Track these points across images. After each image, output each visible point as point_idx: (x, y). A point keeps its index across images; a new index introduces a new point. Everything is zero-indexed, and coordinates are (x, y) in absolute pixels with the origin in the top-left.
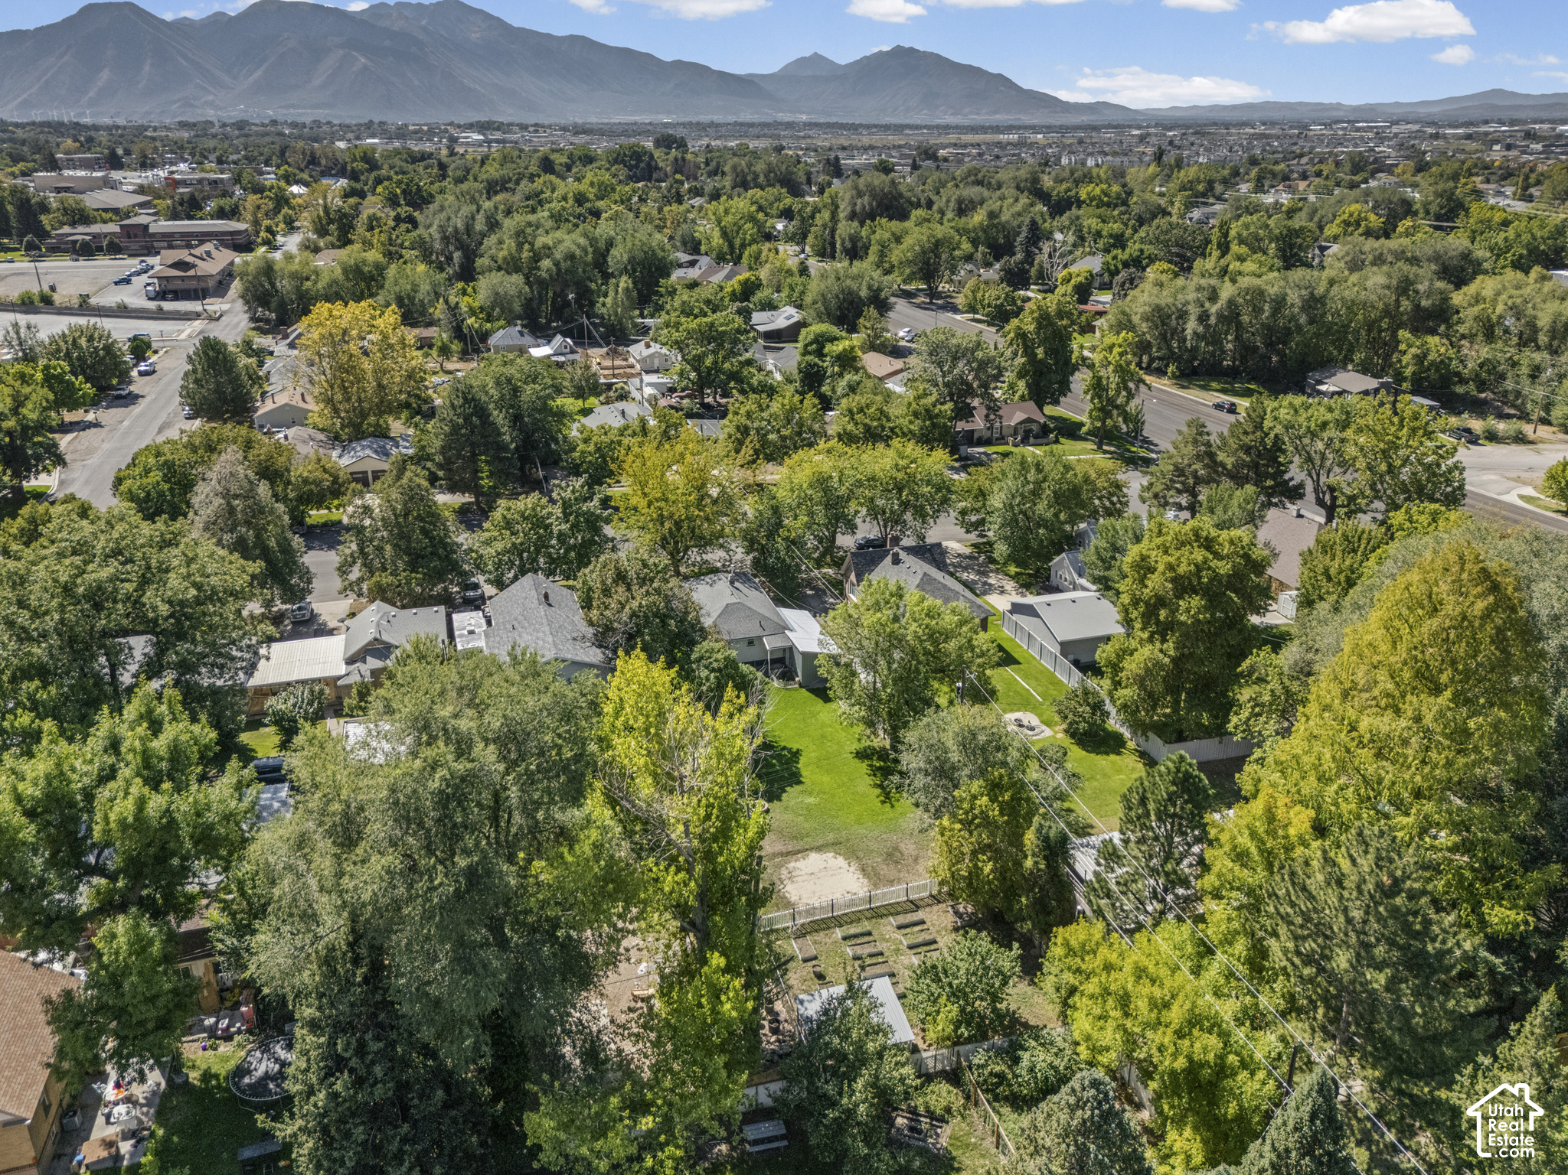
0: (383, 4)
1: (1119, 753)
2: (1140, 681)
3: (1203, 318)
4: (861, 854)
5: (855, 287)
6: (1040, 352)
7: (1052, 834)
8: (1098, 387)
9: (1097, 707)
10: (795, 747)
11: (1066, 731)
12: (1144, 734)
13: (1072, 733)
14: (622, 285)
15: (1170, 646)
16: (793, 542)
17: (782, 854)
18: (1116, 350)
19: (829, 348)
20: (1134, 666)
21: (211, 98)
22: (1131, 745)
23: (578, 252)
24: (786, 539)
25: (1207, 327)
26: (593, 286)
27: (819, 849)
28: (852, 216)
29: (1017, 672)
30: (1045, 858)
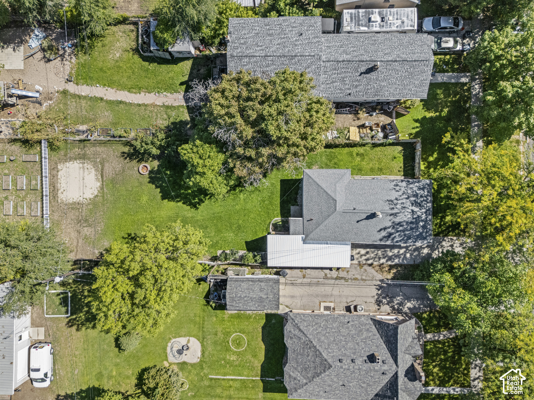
27: (102, 188)
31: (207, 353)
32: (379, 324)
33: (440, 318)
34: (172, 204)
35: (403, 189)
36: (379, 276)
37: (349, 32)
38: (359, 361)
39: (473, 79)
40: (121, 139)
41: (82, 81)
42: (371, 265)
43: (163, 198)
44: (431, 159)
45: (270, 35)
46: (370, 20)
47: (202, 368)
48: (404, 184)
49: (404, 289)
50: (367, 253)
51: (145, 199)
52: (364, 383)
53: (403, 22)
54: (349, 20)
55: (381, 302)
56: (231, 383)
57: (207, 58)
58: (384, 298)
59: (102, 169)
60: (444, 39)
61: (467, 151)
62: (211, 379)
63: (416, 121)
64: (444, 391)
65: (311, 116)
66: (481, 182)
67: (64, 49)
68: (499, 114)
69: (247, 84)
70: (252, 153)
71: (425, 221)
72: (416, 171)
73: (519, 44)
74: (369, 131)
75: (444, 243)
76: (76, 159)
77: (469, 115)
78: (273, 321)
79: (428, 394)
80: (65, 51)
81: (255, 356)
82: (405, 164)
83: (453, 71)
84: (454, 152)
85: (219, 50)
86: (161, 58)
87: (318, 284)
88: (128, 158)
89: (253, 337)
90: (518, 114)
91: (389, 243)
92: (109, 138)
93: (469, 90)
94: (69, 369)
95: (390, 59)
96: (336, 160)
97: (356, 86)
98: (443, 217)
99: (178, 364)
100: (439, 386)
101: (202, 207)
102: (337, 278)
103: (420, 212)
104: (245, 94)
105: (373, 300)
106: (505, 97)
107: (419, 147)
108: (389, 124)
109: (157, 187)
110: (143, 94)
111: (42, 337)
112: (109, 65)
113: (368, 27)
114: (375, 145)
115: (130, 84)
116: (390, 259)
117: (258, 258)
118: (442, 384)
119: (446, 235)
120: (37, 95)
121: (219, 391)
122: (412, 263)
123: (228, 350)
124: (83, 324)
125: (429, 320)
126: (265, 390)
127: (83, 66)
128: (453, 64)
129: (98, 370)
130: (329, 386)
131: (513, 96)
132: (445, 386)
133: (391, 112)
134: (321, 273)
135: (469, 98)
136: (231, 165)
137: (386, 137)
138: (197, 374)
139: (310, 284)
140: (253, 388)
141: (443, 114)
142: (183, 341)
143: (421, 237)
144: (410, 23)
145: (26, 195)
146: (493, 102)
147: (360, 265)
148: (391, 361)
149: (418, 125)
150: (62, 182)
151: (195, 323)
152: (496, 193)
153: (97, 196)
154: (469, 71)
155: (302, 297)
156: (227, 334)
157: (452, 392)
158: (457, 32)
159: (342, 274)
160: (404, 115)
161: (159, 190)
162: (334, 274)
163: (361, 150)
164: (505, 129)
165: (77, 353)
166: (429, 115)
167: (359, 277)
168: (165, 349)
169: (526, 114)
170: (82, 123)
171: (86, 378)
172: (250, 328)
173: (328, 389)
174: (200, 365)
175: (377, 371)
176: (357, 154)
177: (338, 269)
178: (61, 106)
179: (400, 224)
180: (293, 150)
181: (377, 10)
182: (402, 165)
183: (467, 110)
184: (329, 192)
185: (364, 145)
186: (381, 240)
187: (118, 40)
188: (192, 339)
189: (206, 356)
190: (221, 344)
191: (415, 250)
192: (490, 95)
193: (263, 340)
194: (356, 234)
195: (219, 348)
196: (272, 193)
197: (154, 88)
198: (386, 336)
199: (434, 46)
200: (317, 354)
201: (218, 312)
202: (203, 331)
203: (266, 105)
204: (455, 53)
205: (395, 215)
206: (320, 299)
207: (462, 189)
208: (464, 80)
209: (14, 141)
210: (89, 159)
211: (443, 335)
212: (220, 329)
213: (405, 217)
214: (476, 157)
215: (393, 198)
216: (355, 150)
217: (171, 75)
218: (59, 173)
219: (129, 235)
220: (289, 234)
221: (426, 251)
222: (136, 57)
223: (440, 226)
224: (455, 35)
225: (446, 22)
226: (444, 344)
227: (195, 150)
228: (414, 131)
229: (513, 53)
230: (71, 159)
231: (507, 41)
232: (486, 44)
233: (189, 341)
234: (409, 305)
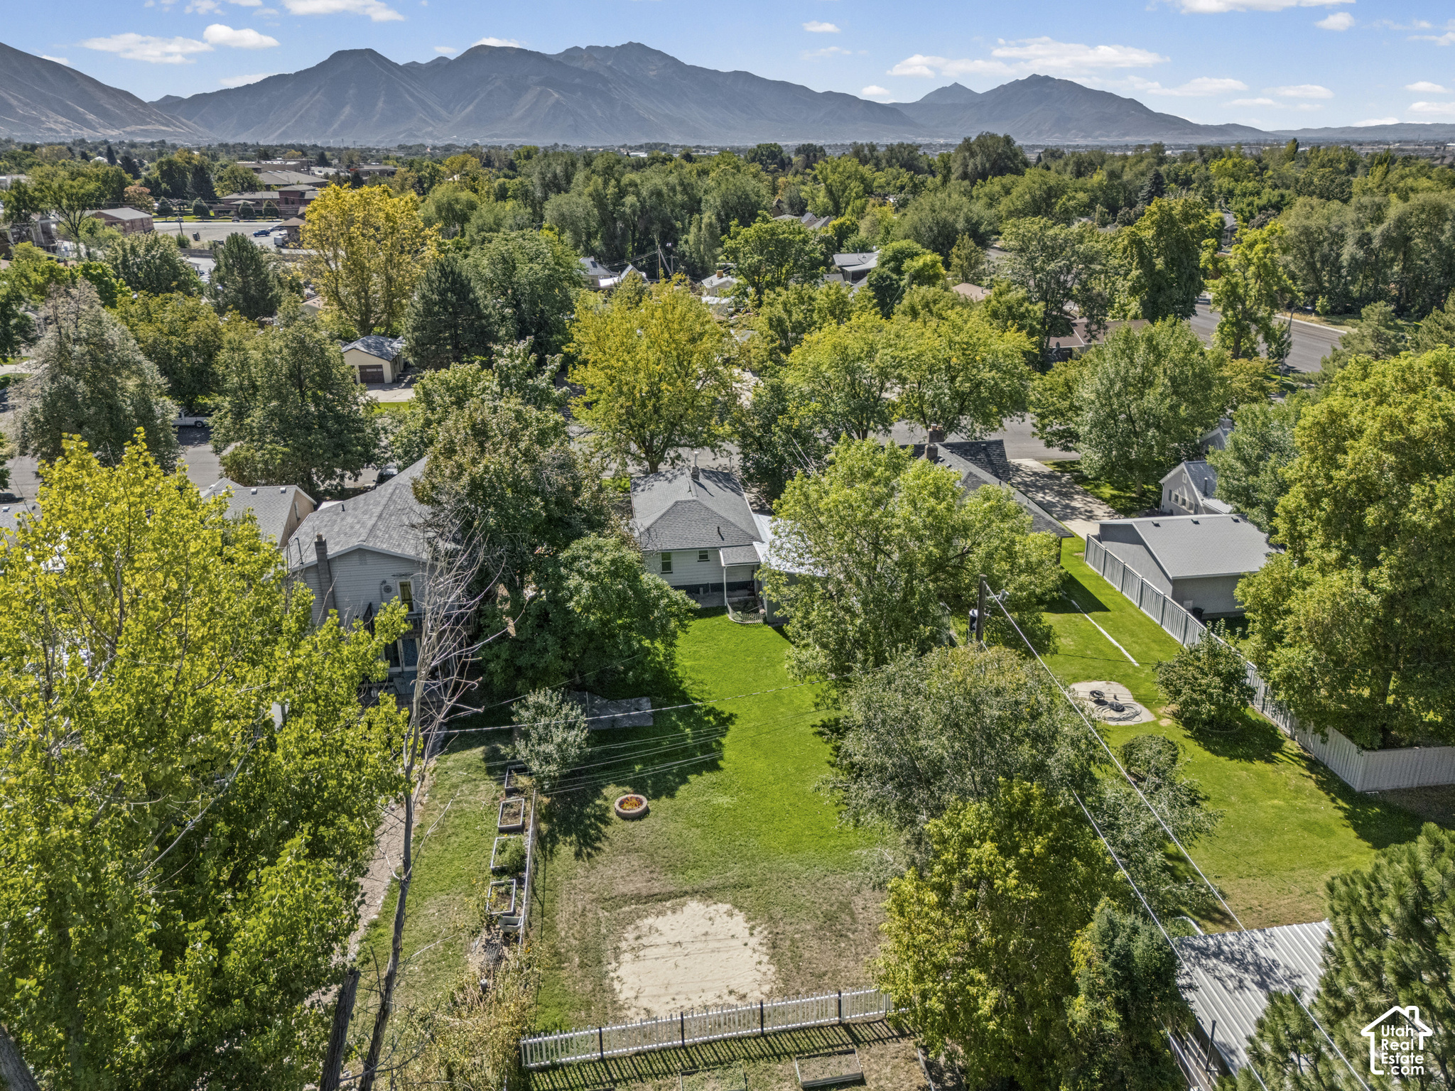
0: (576, 48)
1: (1270, 760)
2: (1323, 635)
3: (1364, 241)
4: (777, 912)
5: (951, 219)
6: (1159, 263)
7: (1139, 947)
8: (1232, 297)
9: (1233, 678)
10: (727, 709)
11: (1177, 716)
12: (1319, 729)
13: (1187, 720)
14: (706, 220)
15: (1383, 577)
16: (797, 434)
17: (638, 898)
18: (1259, 247)
19: (907, 264)
20: (1311, 605)
21: (430, 129)
22: (1292, 746)
23: (665, 190)
24: (787, 430)
25: (1370, 252)
26: (679, 225)
27: (707, 894)
28: (965, 176)
29: (1103, 622)
30: (1120, 1004)
43: (713, 766)
76: (603, 975)
88: (598, 844)
109: (685, 781)
153: (736, 904)
161: (692, 778)
230: (603, 988)
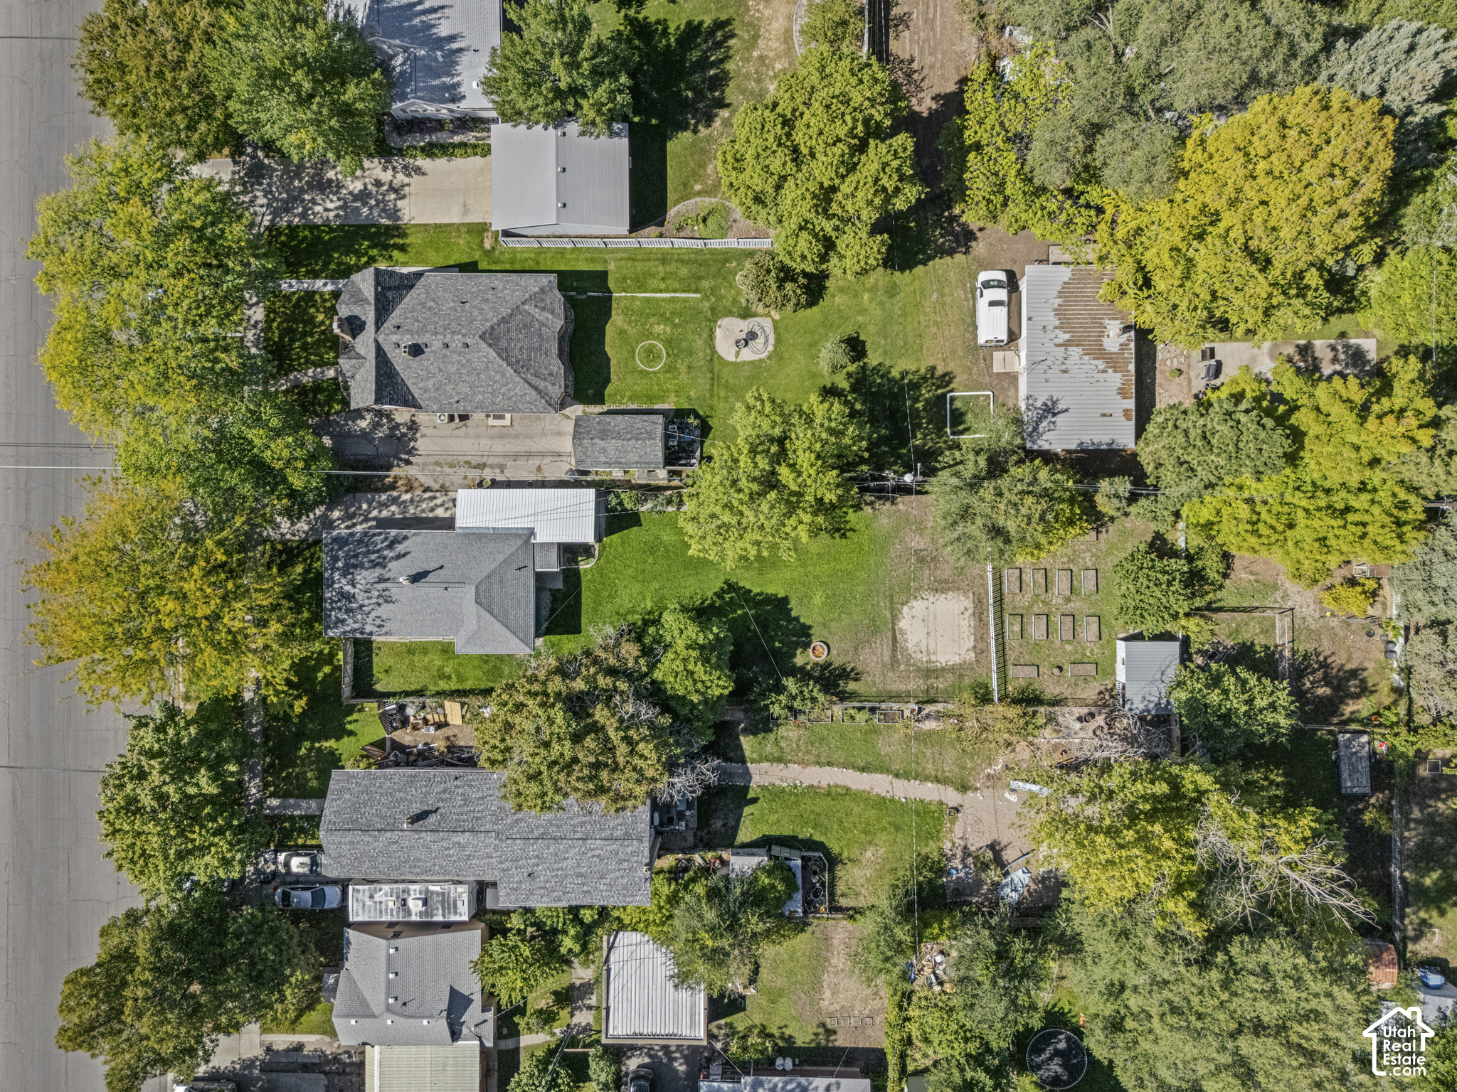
27: (894, 617)
31: (705, 336)
32: (408, 401)
33: (313, 404)
34: (770, 590)
35: (369, 620)
36: (411, 471)
37: (460, 882)
38: (436, 344)
39: (260, 803)
40: (858, 704)
41: (933, 808)
42: (427, 490)
43: (785, 600)
44: (327, 669)
45: (580, 875)
46: (425, 902)
47: (712, 309)
48: (368, 628)
49: (370, 451)
50: (432, 510)
51: (818, 599)
52: (430, 309)
53: (371, 897)
54: (459, 903)
55: (410, 428)
56: (663, 286)
57: (709, 846)
58: (404, 435)
59: (894, 651)
60: (306, 870)
61: (268, 684)
62: (697, 291)
63: (351, 733)
64: (306, 284)
65: (503, 740)
66: (246, 637)
67: (965, 866)
68: (219, 743)
69: (602, 790)
70: (603, 682)
71: (333, 569)
72: (350, 650)
73: (190, 852)
74: (429, 717)
75: (306, 528)
76: (943, 669)
77: (266, 742)
78: (591, 392)
79: (332, 278)
80: (963, 860)
81: (622, 332)
82: (370, 661)
83: (292, 818)
84: (288, 682)
85: (689, 860)
86: (791, 847)
87: (516, 456)
88: (848, 670)
89: (626, 365)
90: (192, 741)
91: (393, 532)
92: (883, 706)
93: (266, 785)
94: (948, 300)
95: (388, 834)
96: (486, 667)
97: (445, 791)
98: (307, 571)
99: (755, 315)
100: (314, 293)
101: (718, 585)
102: (482, 466)
103: (342, 583)
104: (604, 775)
105: (423, 430)
106: (210, 769)
107: (346, 690)
108: (396, 729)
109: (797, 619)
110: (824, 784)
111: (998, 355)
112: (884, 836)
113: (427, 890)
114: (420, 693)
115: (847, 802)
116: (395, 501)
117: (614, 502)
118: (309, 296)
119: (302, 541)
120: (1014, 784)
121: (684, 271)
122: (358, 495)
123: (669, 342)
124: (924, 379)
125: (330, 400)
126: (603, 275)
127: (930, 836)
128: (293, 829)
129: (895, 300)
130: (486, 301)
131: (198, 771)
132: (307, 292)
133: (393, 749)
134: (512, 474)
135: (265, 771)
136: (642, 661)
137: (402, 708)
138: (720, 298)
139: (529, 455)
140: (625, 279)
141: (307, 744)
142: (747, 355)
143: (341, 542)
144: (360, 896)
145: (1031, 606)
146: (227, 761)
147: (444, 489)
148: (386, 347)
149: (349, 727)
150: (966, 629)
151: (727, 386)
152: (226, 620)
153: (903, 604)
154: (266, 817)
155: (543, 434)
156: (670, 369)
157: (294, 282)
158: (284, 883)
159: (475, 474)
160: (371, 744)
161: (793, 614)
162: (488, 475)
163: (443, 685)
164: (209, 719)
165: (934, 330)
166: (330, 744)
167: (447, 470)
168: (778, 340)
169: (179, 741)
170: (931, 733)
171: (916, 285)
172: (630, 380)
173: (489, 295)
174: (716, 314)
175: (409, 331)
176: (449, 678)
177: (480, 485)
178: (969, 765)
179: (375, 565)
180: (536, 687)
181: (414, 918)
182: (375, 660)
183: (270, 751)
184: (488, 616)
185: (438, 694)
186: (406, 538)
187: (868, 880)
188: (731, 358)
189: (707, 331)
190: (681, 351)
191: (353, 516)
192: (232, 774)
193: (609, 360)
194: (446, 547)
195: (684, 344)
196: (595, 611)
197: (803, 794)
198: (394, 385)
199: (323, 859)
200: (505, 354)
201: (686, 406)
202: (711, 371)
203: (568, 756)
204: (288, 848)
205: (381, 580)
206: (512, 431)
207: (275, 627)
208: (275, 802)
209: (1056, 702)
210: (919, 670)
211: (308, 376)
212: (683, 376)
213: (365, 577)
214: (254, 674)
215: (385, 606)
216: (453, 685)
217: (773, 818)
218: (971, 644)
219: (843, 536)
220: (559, 544)
221: (336, 514)
222: (835, 849)
223: (312, 556)
224: (289, 879)
225: (303, 898)
226: (307, 361)
227: (699, 685)
228: (355, 716)
229: (196, 836)
230: (952, 669)
231: (207, 859)
232: (239, 856)
233: (737, 354)
234: (363, 424)
